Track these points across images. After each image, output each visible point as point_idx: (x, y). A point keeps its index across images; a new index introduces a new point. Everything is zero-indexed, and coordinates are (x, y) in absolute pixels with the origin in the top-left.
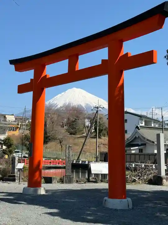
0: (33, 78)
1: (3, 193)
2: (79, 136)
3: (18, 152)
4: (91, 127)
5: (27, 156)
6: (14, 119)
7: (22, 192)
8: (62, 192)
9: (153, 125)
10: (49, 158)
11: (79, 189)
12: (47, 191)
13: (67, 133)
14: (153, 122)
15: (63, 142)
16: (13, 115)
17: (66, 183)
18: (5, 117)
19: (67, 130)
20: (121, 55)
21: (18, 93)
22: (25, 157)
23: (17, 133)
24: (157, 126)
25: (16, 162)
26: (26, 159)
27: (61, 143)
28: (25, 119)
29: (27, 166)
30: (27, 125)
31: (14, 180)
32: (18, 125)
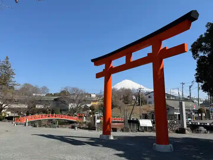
0: (104, 69)
1: (88, 138)
2: (129, 105)
3: (97, 113)
4: (136, 99)
5: (102, 115)
6: (95, 96)
7: (99, 137)
8: (123, 138)
9: (171, 98)
10: (114, 117)
11: (134, 136)
12: (114, 137)
13: (123, 103)
14: (171, 97)
15: (121, 108)
16: (94, 94)
17: (125, 131)
18: (91, 95)
19: (123, 102)
20: (161, 49)
21: (96, 78)
22: (101, 116)
23: (97, 103)
24: (174, 99)
25: (96, 119)
26: (102, 117)
27: (120, 108)
28: (101, 96)
29: (102, 121)
30: (102, 99)
31: (95, 129)
32: (97, 99)
